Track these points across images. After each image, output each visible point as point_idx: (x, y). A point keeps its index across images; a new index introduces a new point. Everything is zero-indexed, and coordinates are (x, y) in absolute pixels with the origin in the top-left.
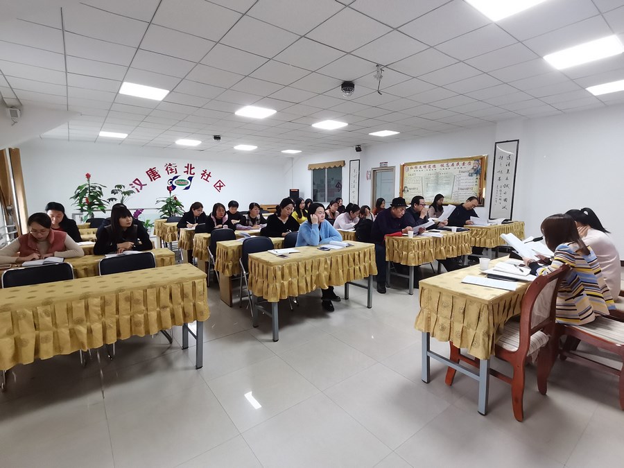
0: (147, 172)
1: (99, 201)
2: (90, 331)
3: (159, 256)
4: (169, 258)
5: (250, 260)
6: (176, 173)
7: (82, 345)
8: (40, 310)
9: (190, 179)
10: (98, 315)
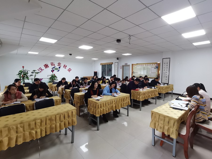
0: (44, 65)
1: (27, 76)
2: (36, 132)
3: (55, 100)
4: (59, 100)
5: (88, 101)
6: (55, 66)
7: (33, 137)
8: (19, 126)
9: (59, 68)
10: (39, 126)
